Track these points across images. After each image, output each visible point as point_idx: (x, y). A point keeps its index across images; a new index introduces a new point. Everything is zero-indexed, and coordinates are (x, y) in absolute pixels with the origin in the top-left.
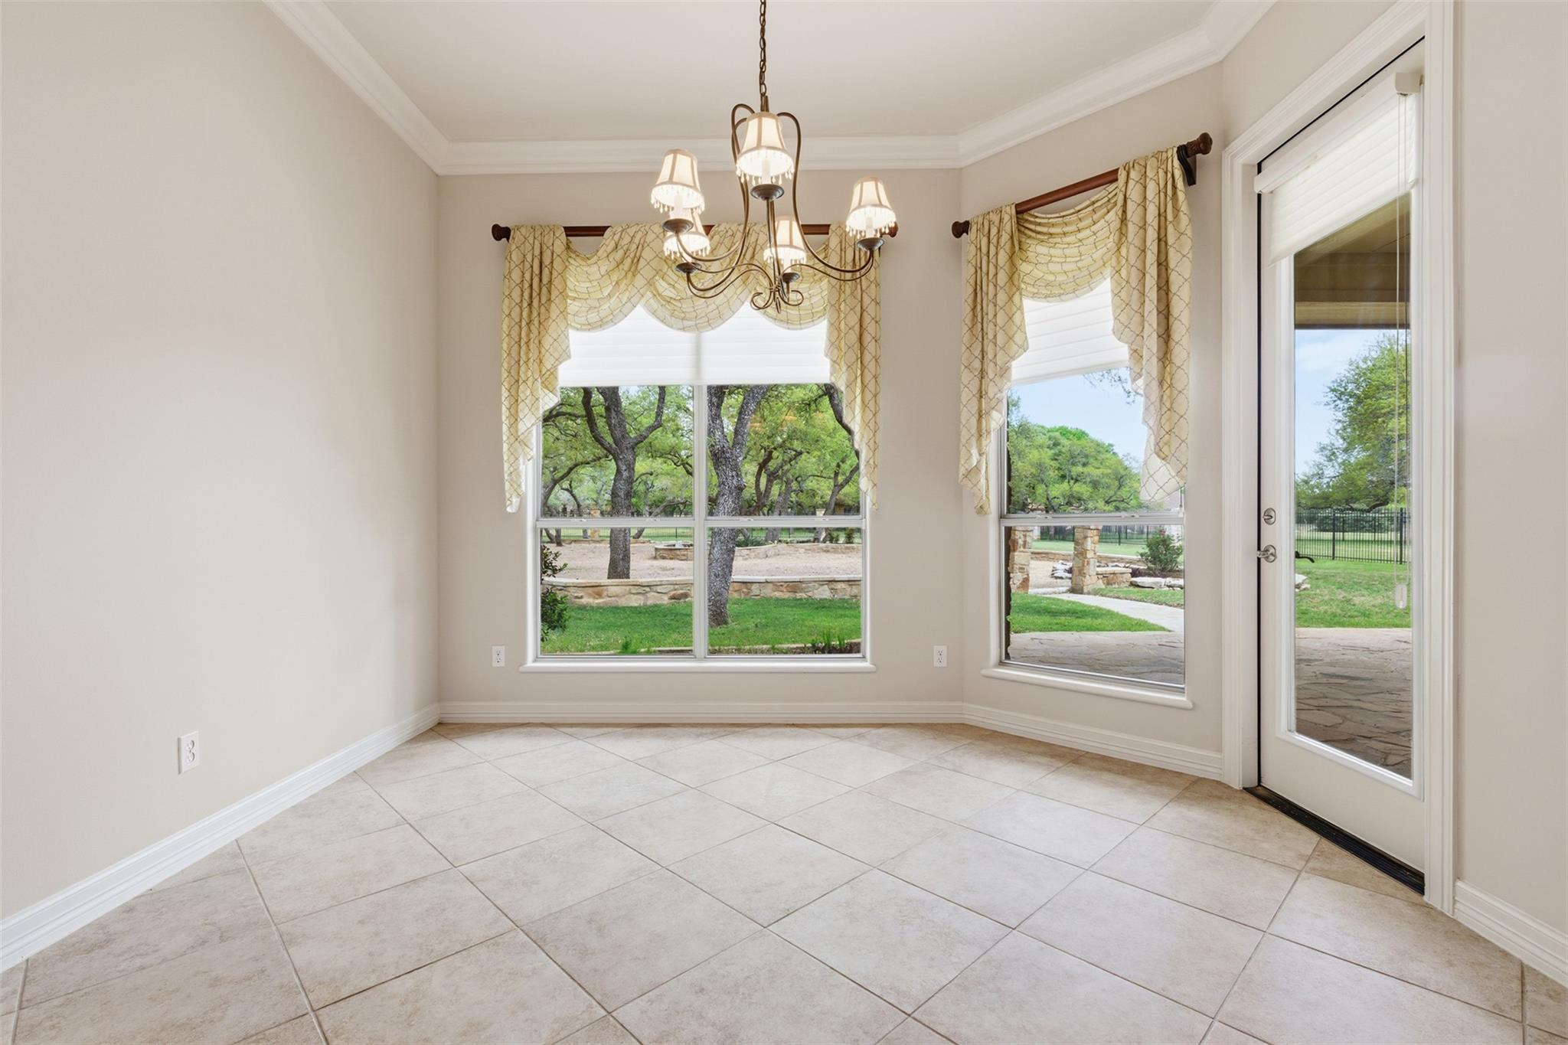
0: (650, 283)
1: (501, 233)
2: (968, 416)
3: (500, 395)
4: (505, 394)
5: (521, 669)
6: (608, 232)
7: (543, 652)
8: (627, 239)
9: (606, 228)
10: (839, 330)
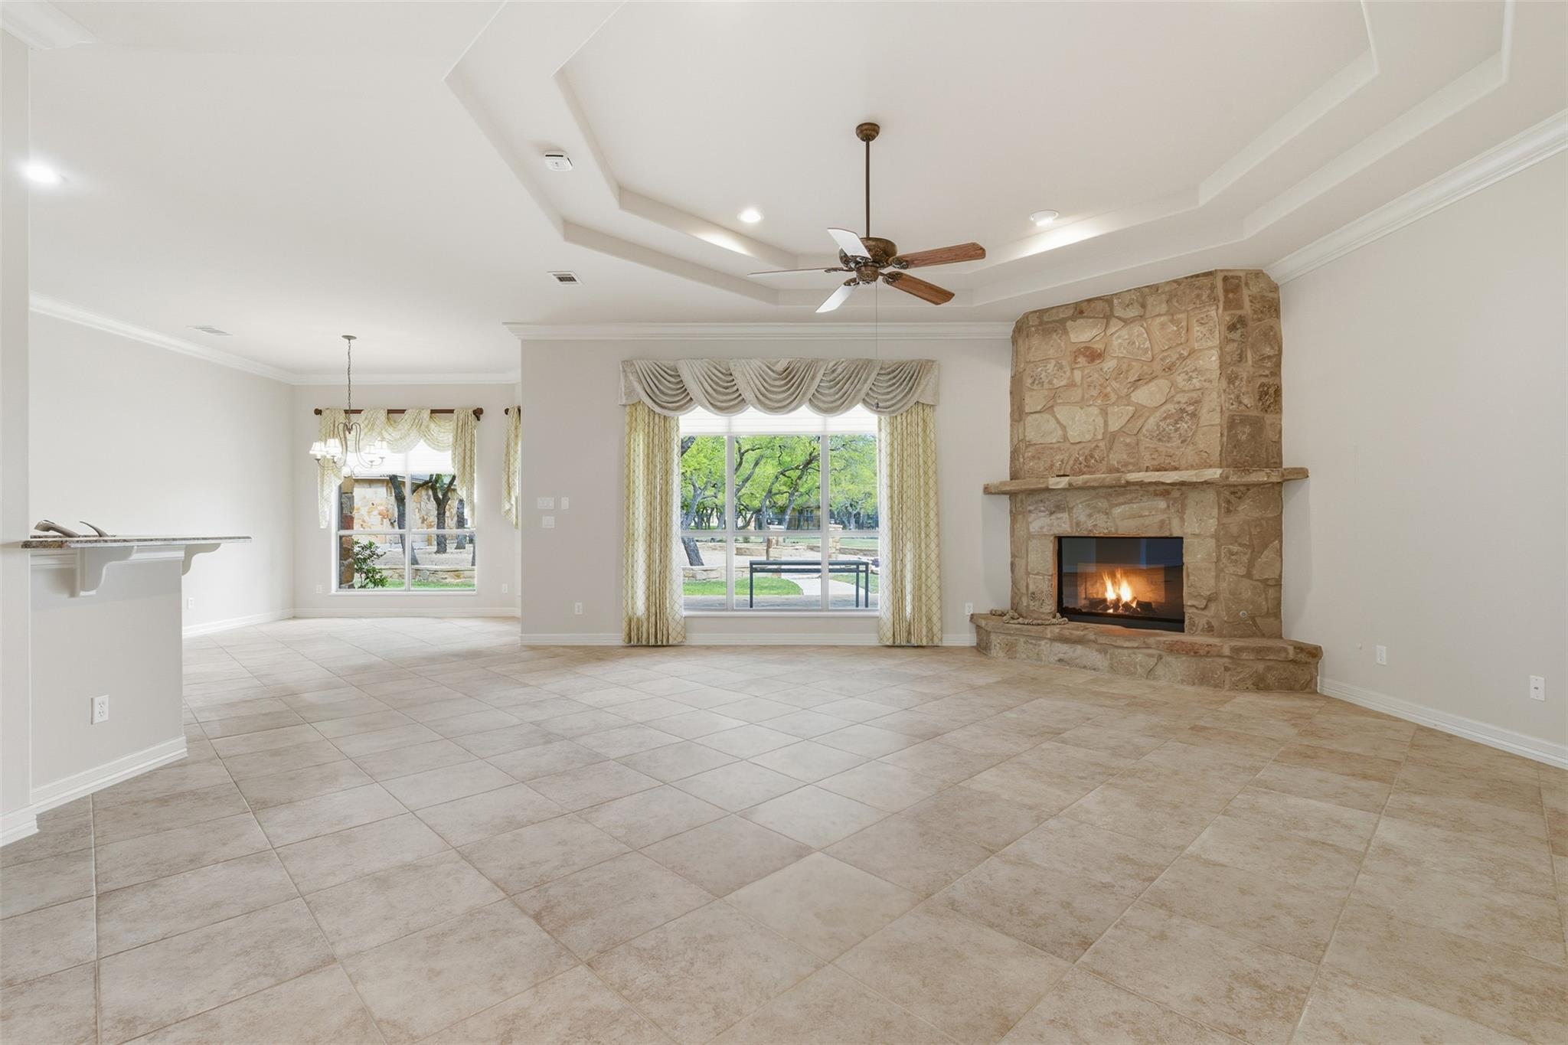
0: (380, 434)
1: (318, 412)
2: (505, 493)
3: (317, 480)
4: (319, 480)
5: (330, 594)
6: (362, 412)
7: (340, 587)
8: (370, 416)
9: (362, 410)
10: (455, 454)
